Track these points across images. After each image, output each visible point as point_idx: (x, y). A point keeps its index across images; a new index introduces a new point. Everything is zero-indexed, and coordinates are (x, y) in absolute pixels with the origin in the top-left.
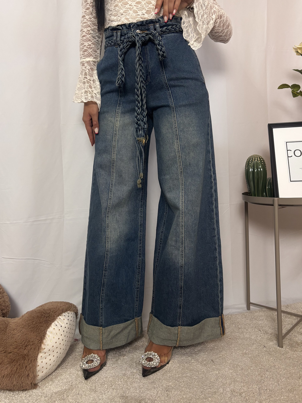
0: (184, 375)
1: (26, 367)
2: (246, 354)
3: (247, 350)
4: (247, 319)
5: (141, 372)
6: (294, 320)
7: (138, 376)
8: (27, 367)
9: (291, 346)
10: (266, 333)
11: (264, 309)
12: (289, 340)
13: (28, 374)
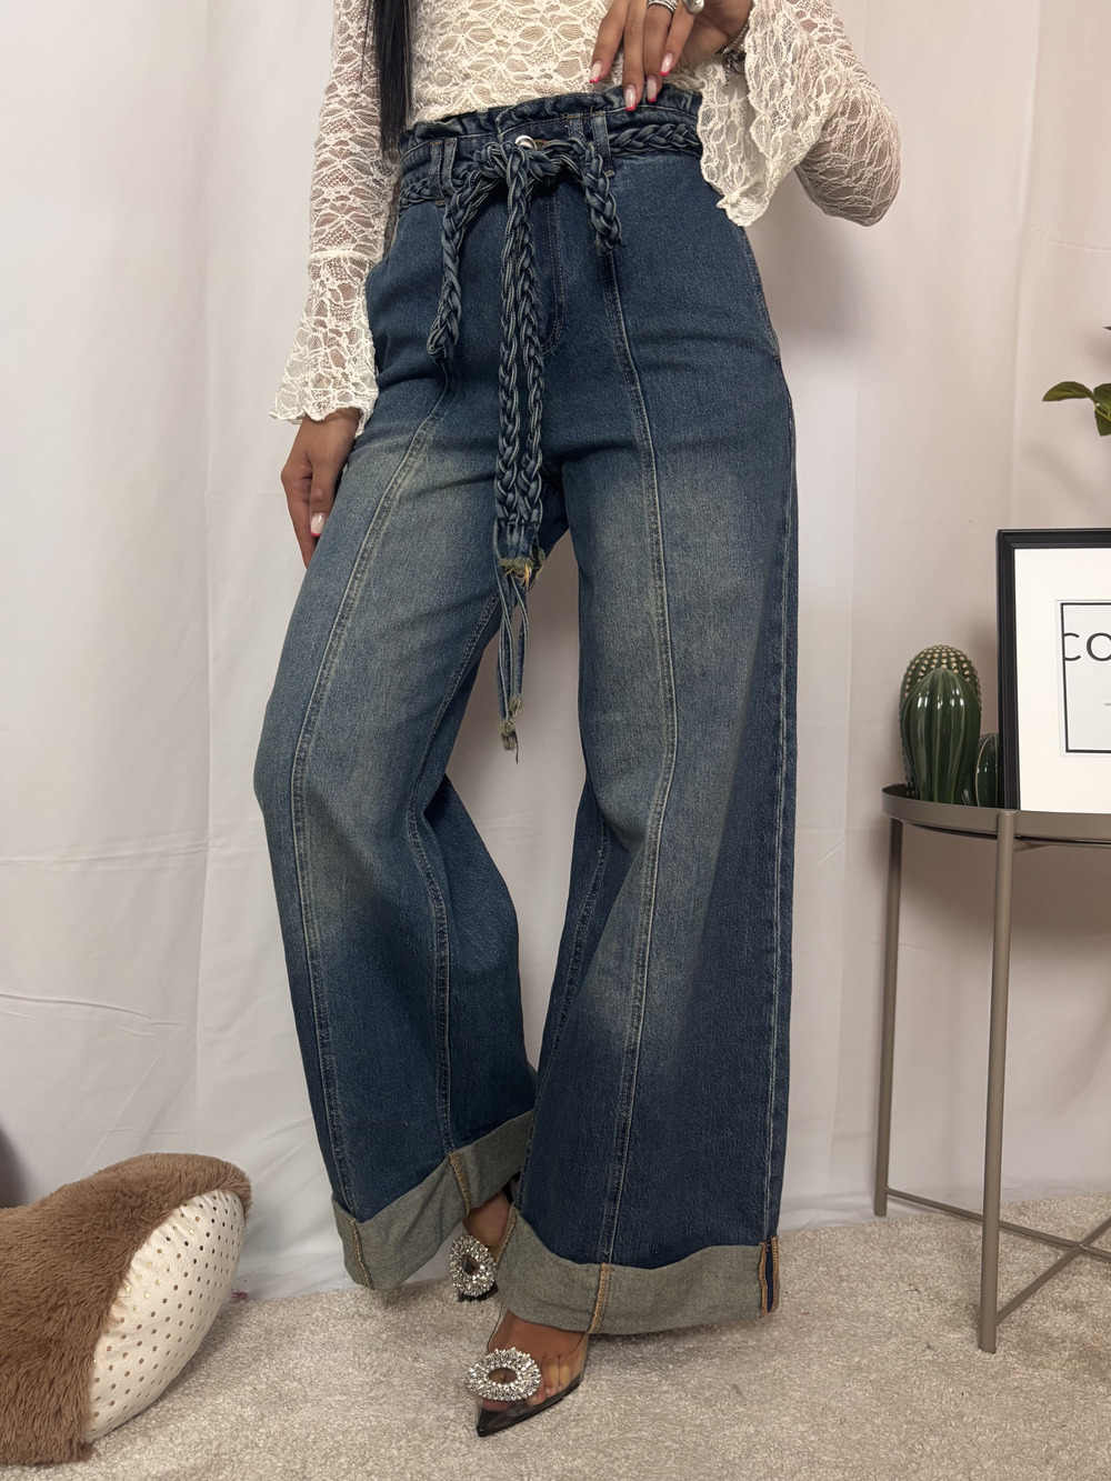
0: (629, 1435)
1: (52, 1382)
2: (859, 1369)
3: (863, 1357)
4: (872, 1248)
5: (474, 1418)
6: (1045, 1258)
7: (463, 1433)
8: (55, 1385)
9: (1026, 1348)
10: (939, 1298)
11: (938, 1215)
12: (1019, 1325)
13: (60, 1410)
